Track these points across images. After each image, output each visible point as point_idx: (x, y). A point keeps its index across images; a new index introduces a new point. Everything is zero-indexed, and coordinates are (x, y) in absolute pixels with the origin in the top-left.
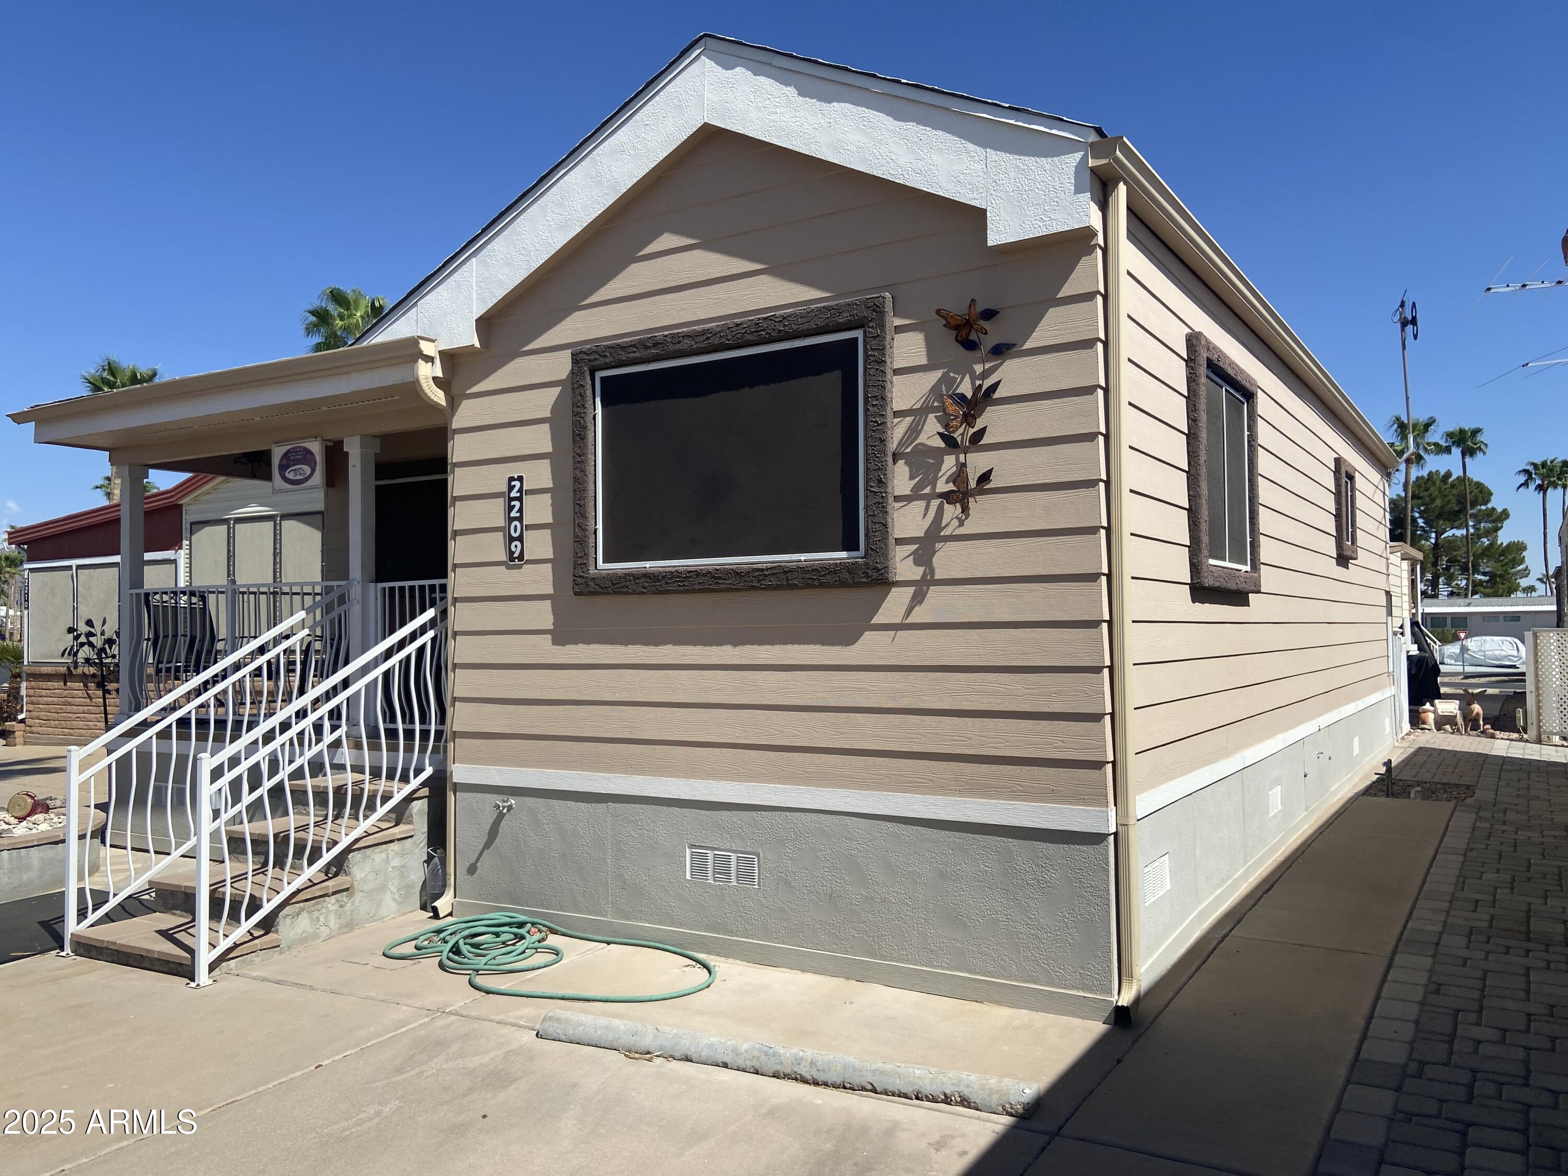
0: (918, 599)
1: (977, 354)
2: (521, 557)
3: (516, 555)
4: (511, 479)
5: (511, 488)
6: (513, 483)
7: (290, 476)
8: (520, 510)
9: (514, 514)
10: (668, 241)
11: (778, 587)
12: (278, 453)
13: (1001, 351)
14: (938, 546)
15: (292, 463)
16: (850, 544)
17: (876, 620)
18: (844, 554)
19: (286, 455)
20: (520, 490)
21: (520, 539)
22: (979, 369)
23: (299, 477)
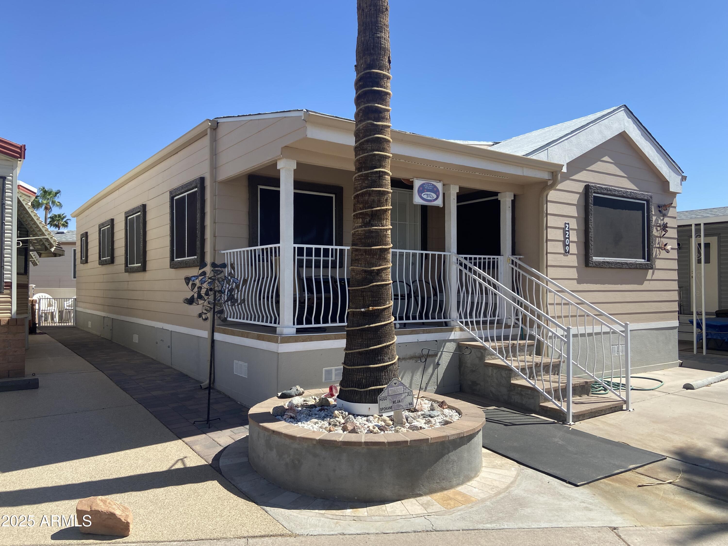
0: (653, 273)
1: (662, 214)
2: (569, 252)
3: (567, 251)
4: (566, 223)
5: (566, 227)
6: (566, 225)
7: (425, 197)
8: (569, 235)
9: (567, 236)
10: (606, 158)
11: (634, 268)
12: (417, 184)
13: (664, 216)
14: (656, 260)
15: (426, 191)
16: (644, 258)
17: (647, 278)
18: (643, 260)
19: (422, 186)
20: (569, 228)
21: (569, 245)
22: (662, 218)
23: (429, 198)
